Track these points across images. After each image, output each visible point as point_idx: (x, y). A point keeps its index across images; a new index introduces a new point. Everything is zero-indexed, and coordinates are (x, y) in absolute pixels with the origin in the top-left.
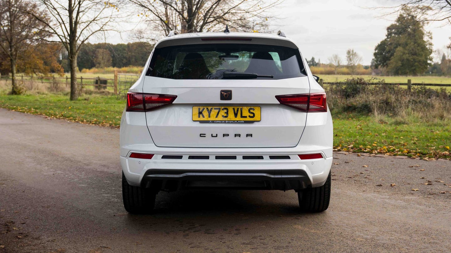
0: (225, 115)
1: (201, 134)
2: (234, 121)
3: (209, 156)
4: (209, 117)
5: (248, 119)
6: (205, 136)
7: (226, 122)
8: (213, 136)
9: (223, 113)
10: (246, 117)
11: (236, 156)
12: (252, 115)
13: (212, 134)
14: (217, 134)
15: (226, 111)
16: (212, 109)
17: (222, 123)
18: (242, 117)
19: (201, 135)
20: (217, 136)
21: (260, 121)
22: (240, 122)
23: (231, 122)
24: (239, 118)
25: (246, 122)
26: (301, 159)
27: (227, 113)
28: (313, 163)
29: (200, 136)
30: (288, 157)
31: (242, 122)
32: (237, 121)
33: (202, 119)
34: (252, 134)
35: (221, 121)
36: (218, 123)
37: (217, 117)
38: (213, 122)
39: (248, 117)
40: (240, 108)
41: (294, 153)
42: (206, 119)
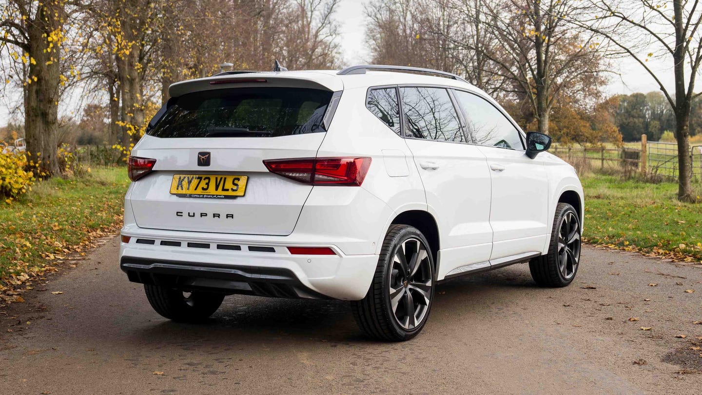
0: (205, 187)
1: (177, 213)
2: (213, 195)
3: (180, 243)
4: (188, 189)
5: (230, 193)
6: (182, 216)
7: (205, 196)
8: (190, 215)
9: (203, 184)
10: (227, 190)
11: (209, 244)
12: (235, 188)
13: (189, 213)
14: (194, 213)
15: (207, 181)
16: (193, 178)
17: (199, 197)
18: (224, 190)
19: (179, 214)
20: (194, 216)
21: (244, 196)
22: (220, 197)
23: (209, 196)
24: (220, 192)
25: (227, 197)
26: (292, 253)
27: (208, 184)
28: (309, 261)
29: (177, 215)
30: (271, 250)
31: (222, 197)
32: (217, 195)
33: (180, 191)
34: (232, 215)
35: (199, 195)
36: (196, 197)
37: (196, 189)
38: (190, 196)
39: (230, 190)
40: (224, 177)
41: (280, 245)
42: (184, 192)
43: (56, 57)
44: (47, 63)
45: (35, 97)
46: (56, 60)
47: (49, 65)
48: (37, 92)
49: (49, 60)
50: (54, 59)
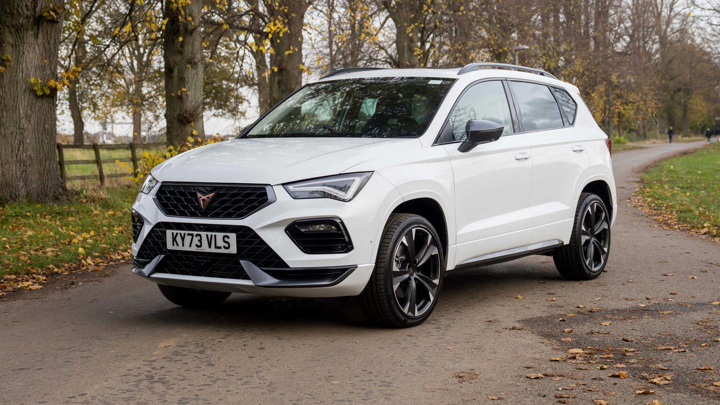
43: (298, 46)
44: (287, 53)
45: (277, 88)
46: (296, 49)
47: (289, 54)
48: (279, 83)
49: (289, 49)
50: (294, 49)
